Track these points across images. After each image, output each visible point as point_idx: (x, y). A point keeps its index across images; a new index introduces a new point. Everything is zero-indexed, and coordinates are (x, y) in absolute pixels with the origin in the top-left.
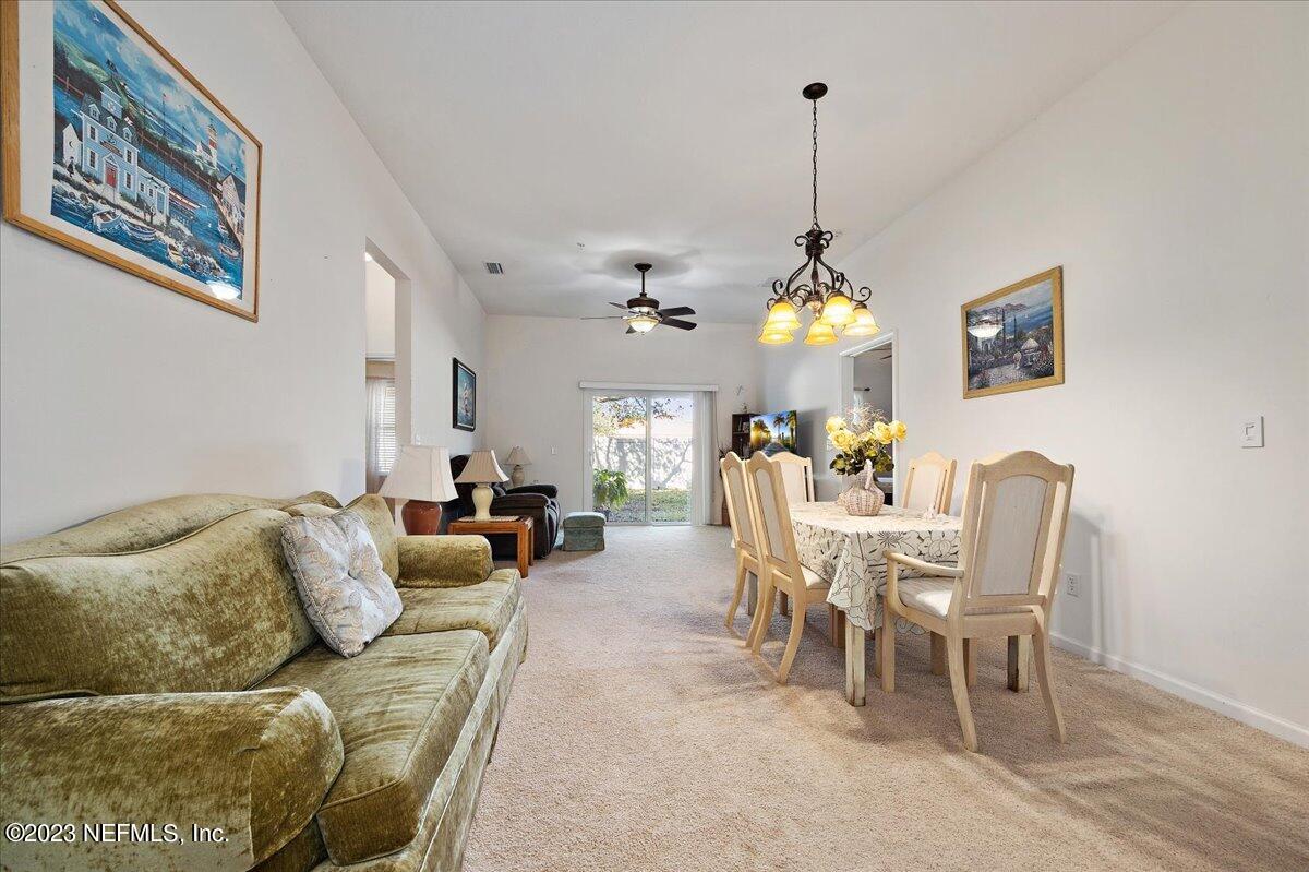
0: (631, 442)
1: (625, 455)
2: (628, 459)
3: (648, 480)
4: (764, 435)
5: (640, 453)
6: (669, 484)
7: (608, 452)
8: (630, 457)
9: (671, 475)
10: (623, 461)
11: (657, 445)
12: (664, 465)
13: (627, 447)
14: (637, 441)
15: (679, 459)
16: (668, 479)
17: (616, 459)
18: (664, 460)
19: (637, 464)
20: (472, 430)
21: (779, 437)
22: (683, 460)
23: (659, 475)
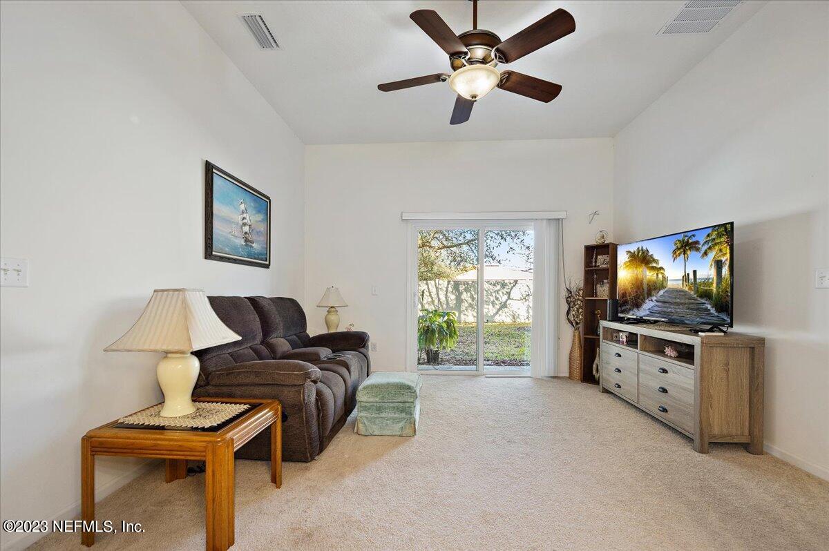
0: (466, 283)
1: (461, 294)
2: (463, 297)
3: (479, 315)
4: (650, 275)
5: (473, 293)
6: (497, 318)
7: (447, 291)
8: (465, 296)
9: (499, 310)
10: (459, 300)
11: (486, 286)
12: (493, 303)
13: (462, 288)
14: (470, 282)
15: (505, 297)
16: (497, 313)
17: (453, 297)
18: (492, 299)
19: (470, 301)
20: (267, 266)
21: (686, 277)
22: (509, 298)
23: (489, 310)
